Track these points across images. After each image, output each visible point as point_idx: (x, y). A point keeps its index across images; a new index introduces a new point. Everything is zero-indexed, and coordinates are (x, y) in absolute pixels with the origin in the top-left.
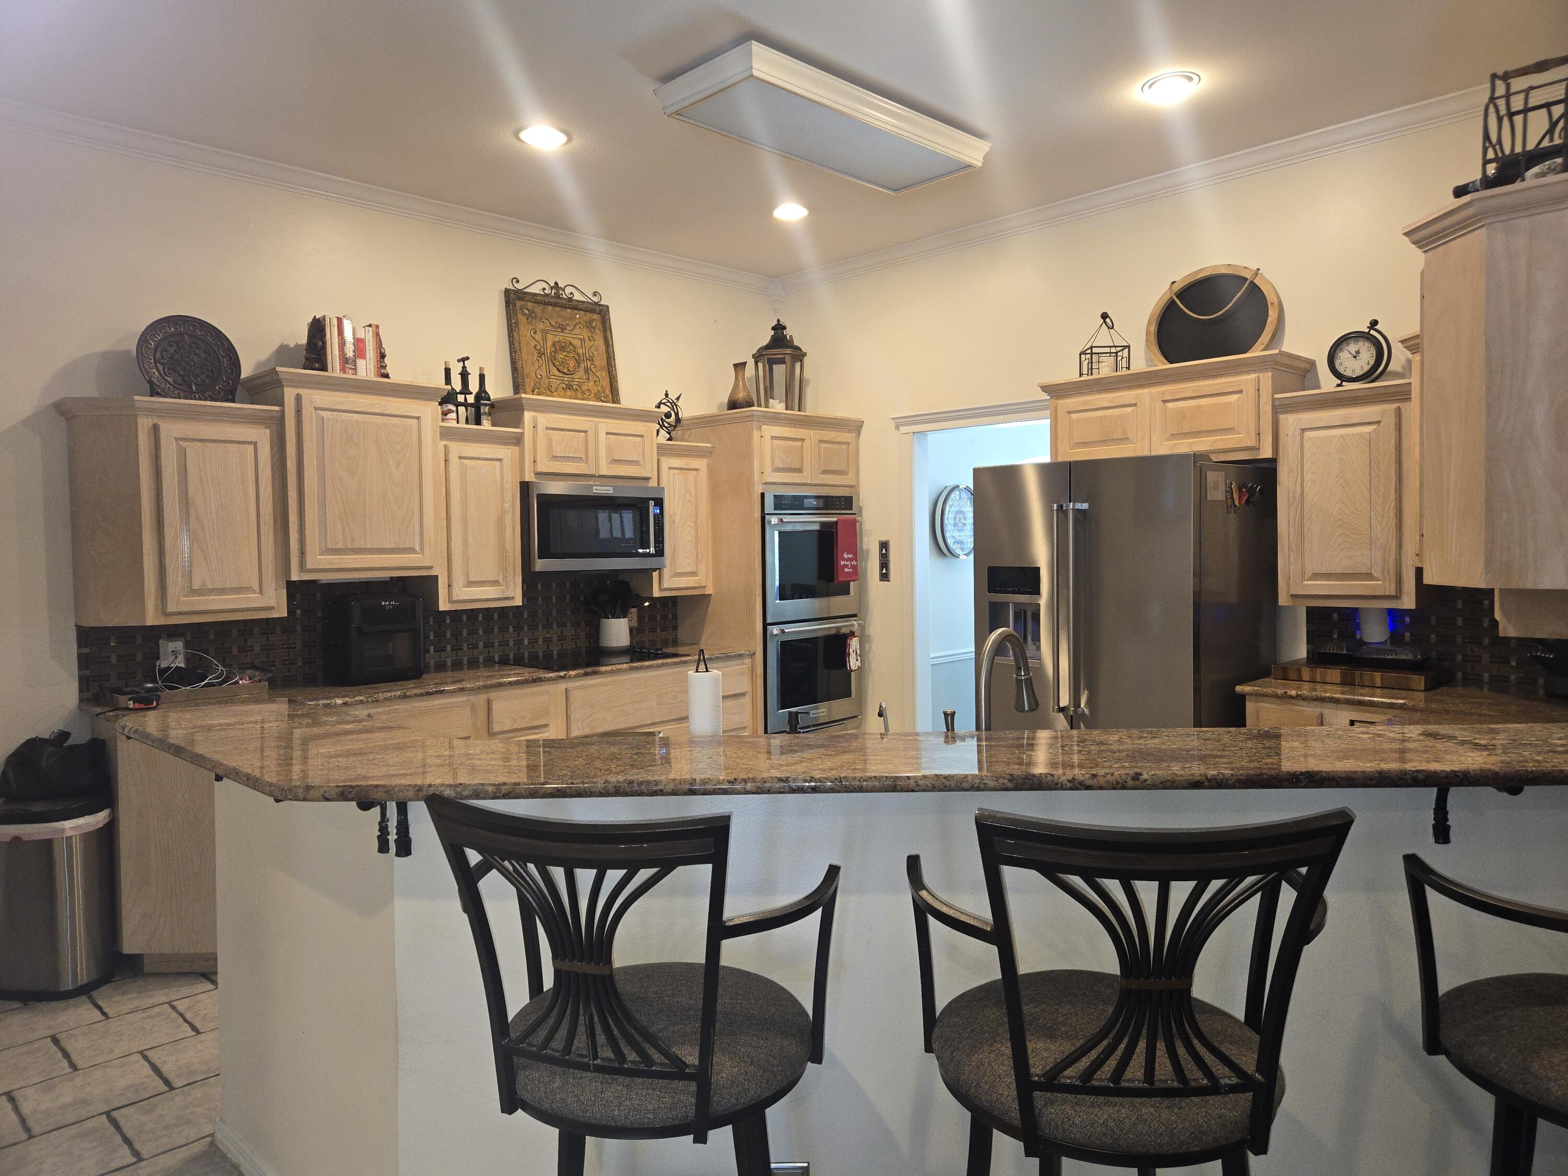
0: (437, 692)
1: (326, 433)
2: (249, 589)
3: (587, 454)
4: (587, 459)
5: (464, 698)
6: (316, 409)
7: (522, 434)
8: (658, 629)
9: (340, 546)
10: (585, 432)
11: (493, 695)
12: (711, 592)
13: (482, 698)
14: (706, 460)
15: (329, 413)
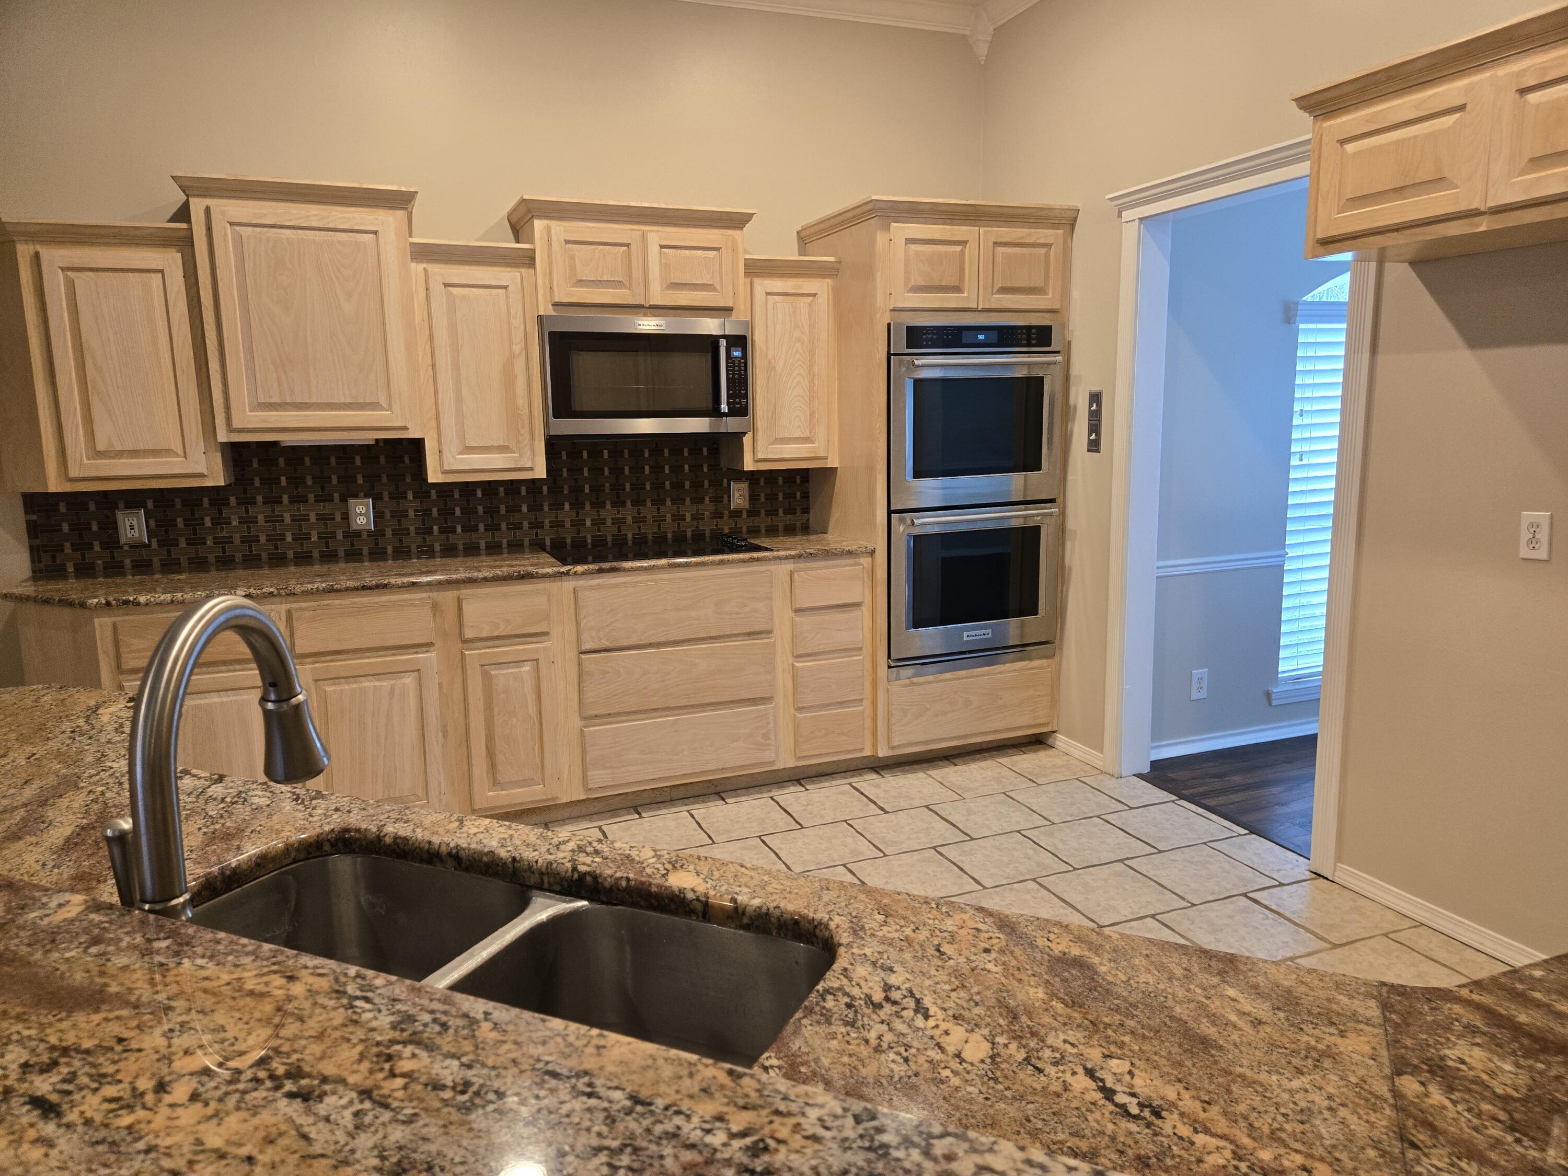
0: (377, 587)
1: (246, 255)
2: (168, 452)
3: (630, 277)
4: (630, 284)
5: (425, 595)
6: (231, 224)
7: (534, 250)
8: (781, 511)
9: (276, 399)
10: (628, 245)
11: (465, 592)
12: (836, 465)
13: (449, 596)
14: (830, 281)
15: (250, 229)
